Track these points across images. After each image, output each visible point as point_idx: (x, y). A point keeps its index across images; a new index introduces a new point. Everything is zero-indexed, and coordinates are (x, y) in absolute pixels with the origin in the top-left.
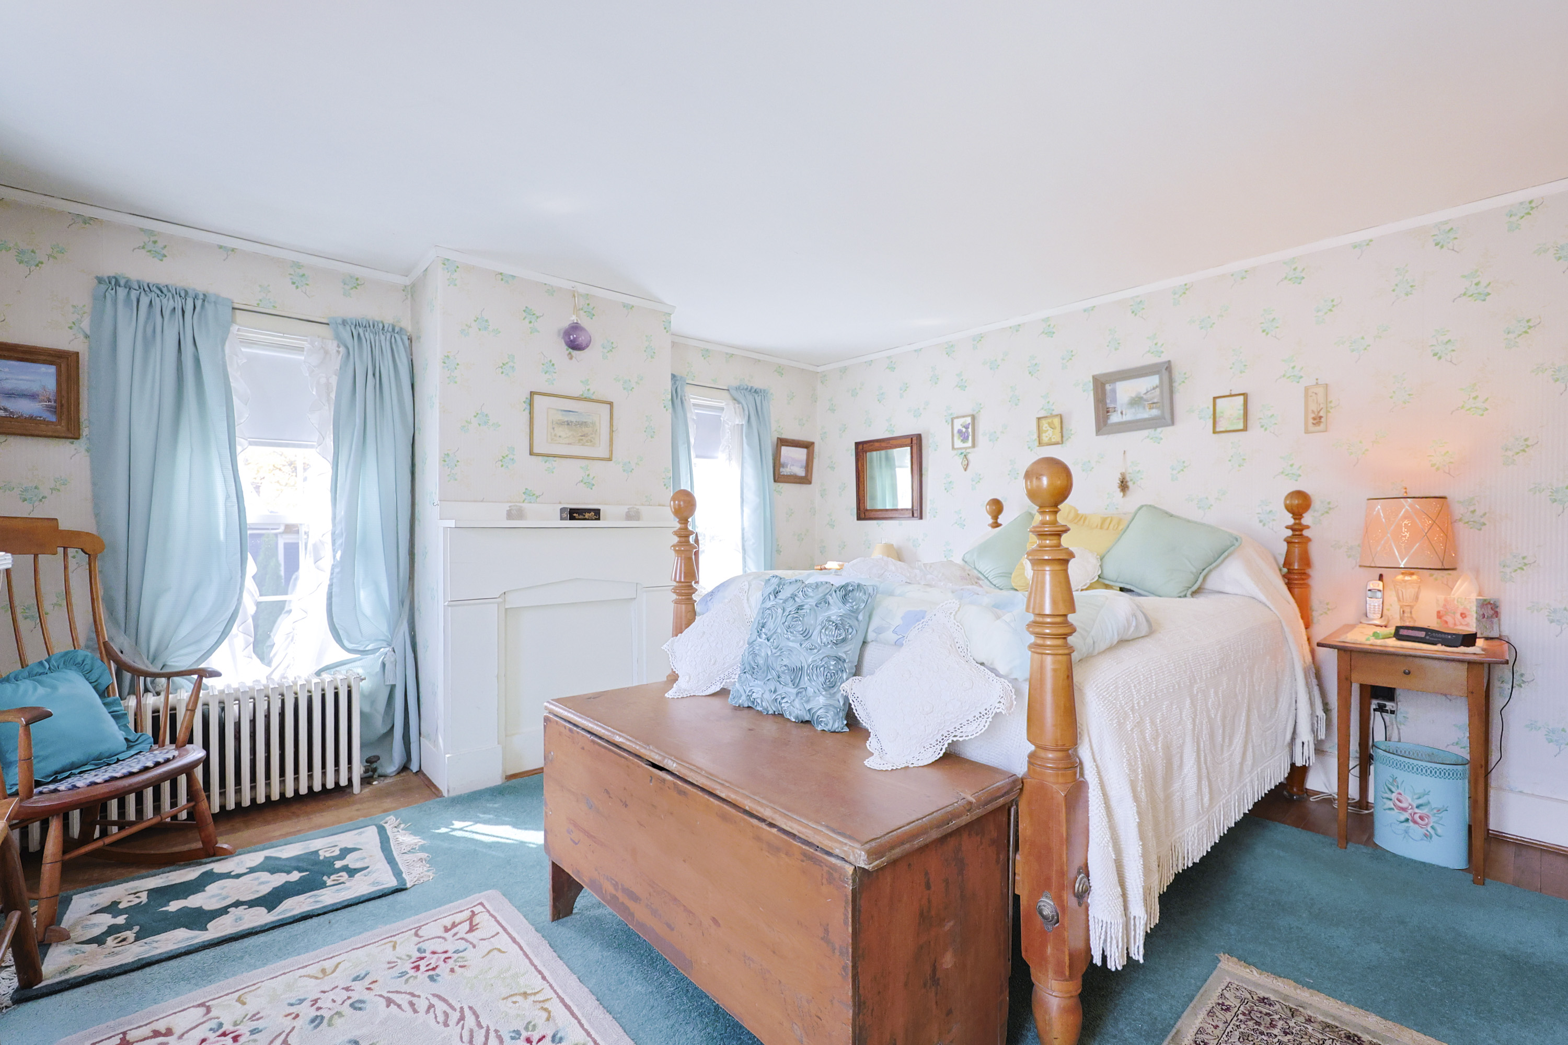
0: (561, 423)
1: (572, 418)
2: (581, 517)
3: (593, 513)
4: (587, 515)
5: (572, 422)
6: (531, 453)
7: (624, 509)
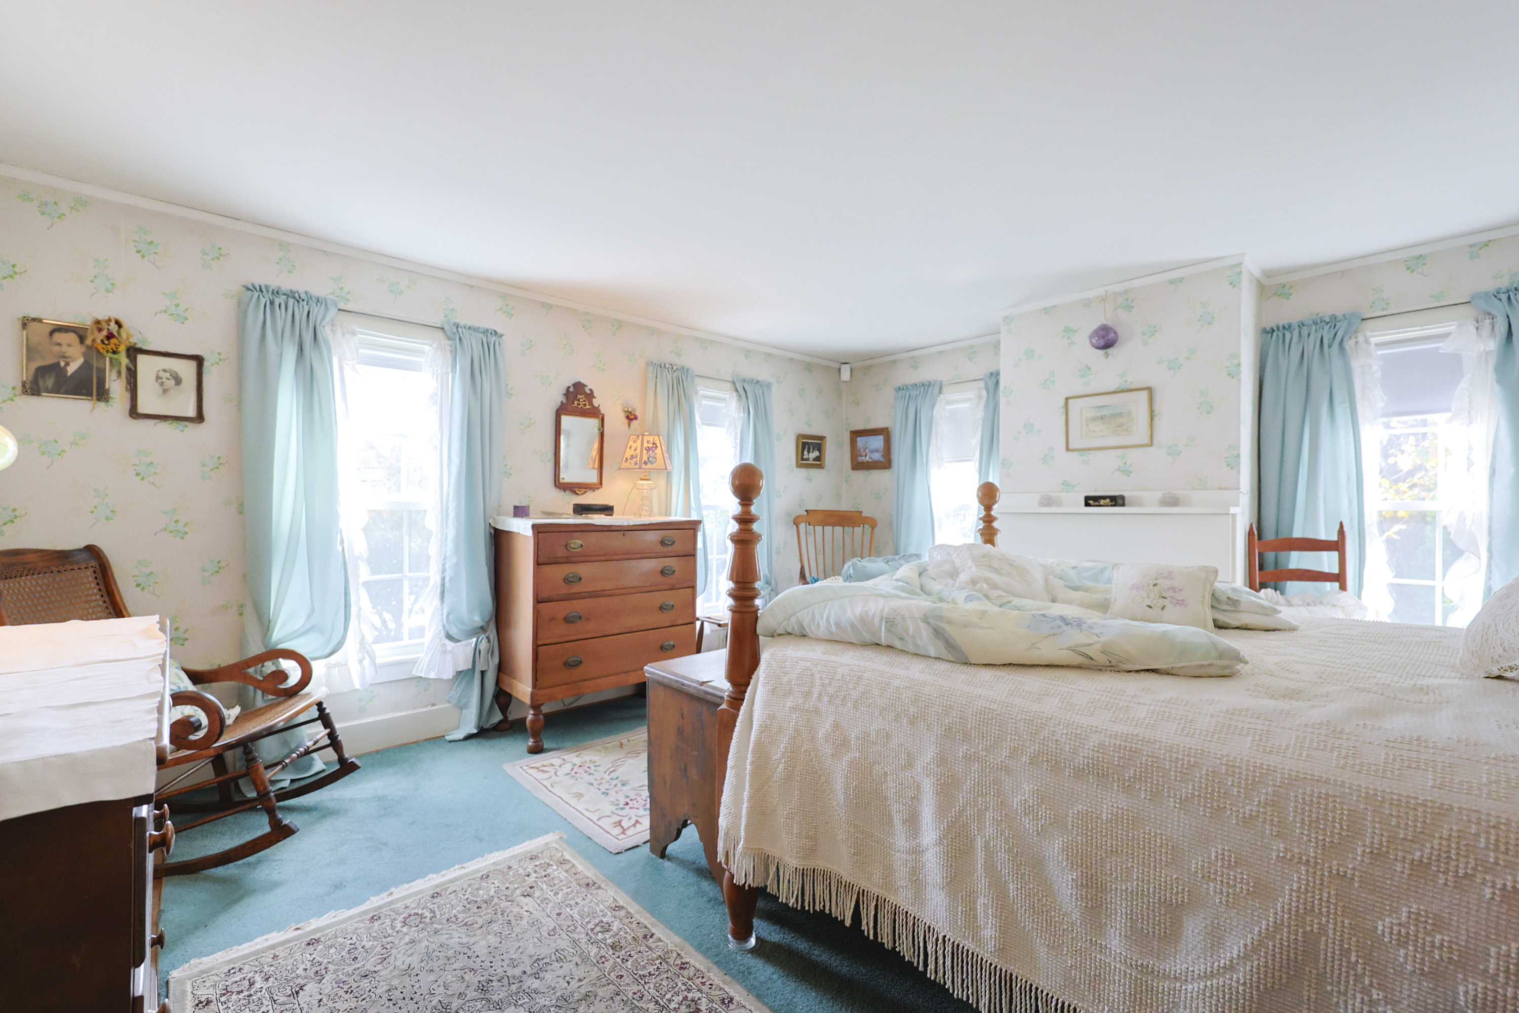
0: (1094, 419)
1: (1106, 412)
2: (1096, 503)
3: (1108, 500)
4: (1102, 502)
5: (1105, 416)
6: (1068, 449)
7: (1158, 495)
